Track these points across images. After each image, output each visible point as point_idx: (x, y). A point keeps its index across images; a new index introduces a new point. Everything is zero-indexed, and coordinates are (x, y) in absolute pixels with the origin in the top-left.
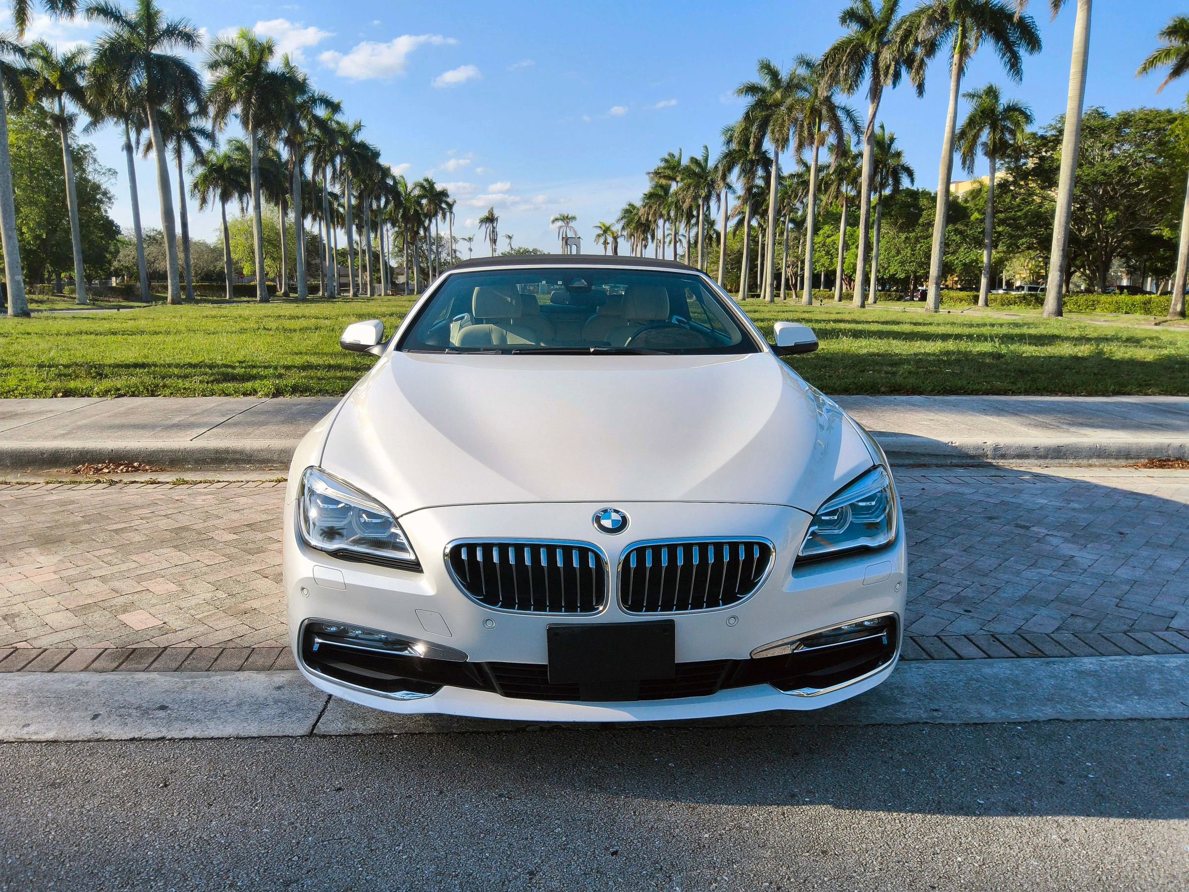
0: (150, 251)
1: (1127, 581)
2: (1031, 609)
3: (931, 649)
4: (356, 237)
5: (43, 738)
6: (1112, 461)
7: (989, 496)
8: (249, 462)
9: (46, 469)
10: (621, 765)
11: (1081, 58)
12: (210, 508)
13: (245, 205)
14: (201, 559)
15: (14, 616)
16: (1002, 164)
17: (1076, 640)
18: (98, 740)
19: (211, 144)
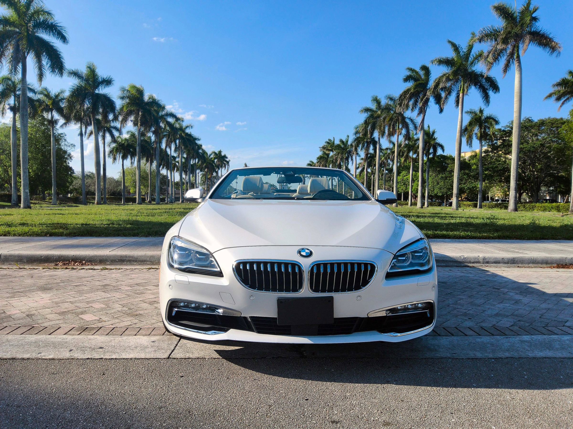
0: (88, 181)
1: (546, 309)
2: (500, 318)
3: (453, 332)
4: (184, 176)
5: (47, 358)
6: (540, 265)
7: (481, 278)
8: (136, 261)
9: (43, 263)
10: (310, 370)
11: (519, 94)
12: (119, 278)
13: (133, 161)
14: (115, 296)
15: (32, 315)
16: (485, 143)
17: (520, 329)
18: (72, 359)
19: (119, 133)
